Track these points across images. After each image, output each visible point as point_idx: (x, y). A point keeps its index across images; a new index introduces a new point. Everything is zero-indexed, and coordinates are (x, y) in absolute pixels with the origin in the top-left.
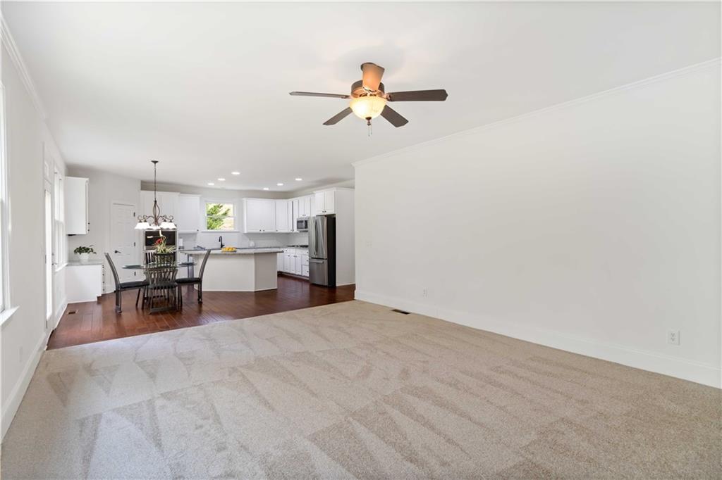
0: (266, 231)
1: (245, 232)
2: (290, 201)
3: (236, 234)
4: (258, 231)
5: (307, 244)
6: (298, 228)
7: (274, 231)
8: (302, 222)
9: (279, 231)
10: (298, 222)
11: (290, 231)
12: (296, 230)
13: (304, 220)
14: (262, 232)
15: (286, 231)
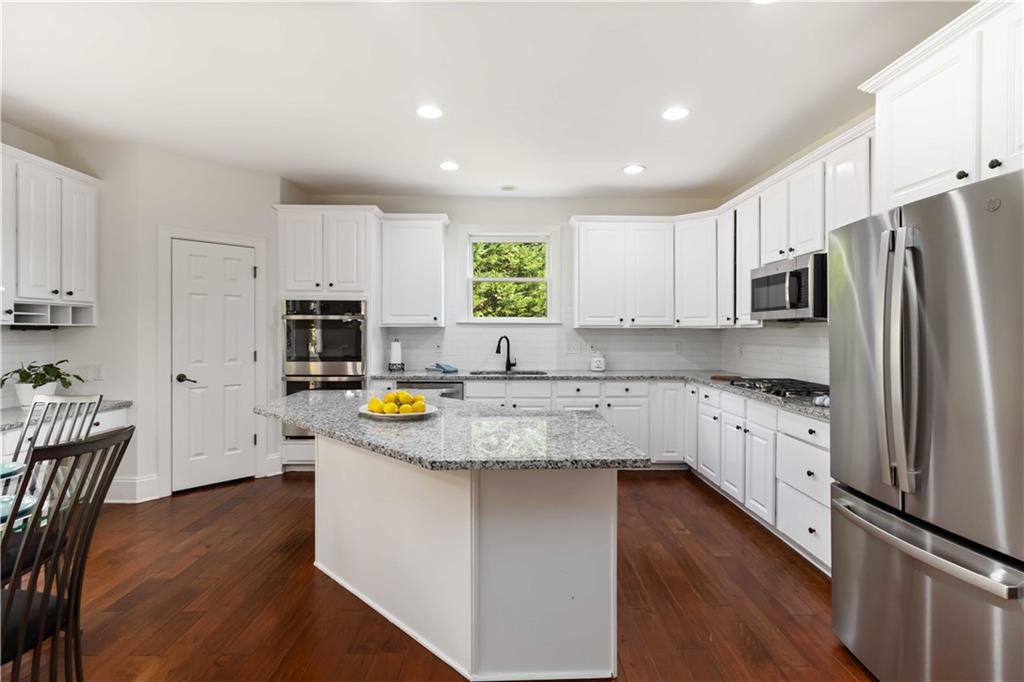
0: (641, 322)
1: (576, 327)
2: (724, 214)
3: (554, 330)
4: (614, 322)
5: (826, 382)
6: (754, 309)
7: (666, 321)
8: (778, 279)
9: (685, 323)
10: (757, 283)
11: (723, 323)
12: (746, 318)
13: (788, 269)
14: (627, 324)
15: (710, 322)
